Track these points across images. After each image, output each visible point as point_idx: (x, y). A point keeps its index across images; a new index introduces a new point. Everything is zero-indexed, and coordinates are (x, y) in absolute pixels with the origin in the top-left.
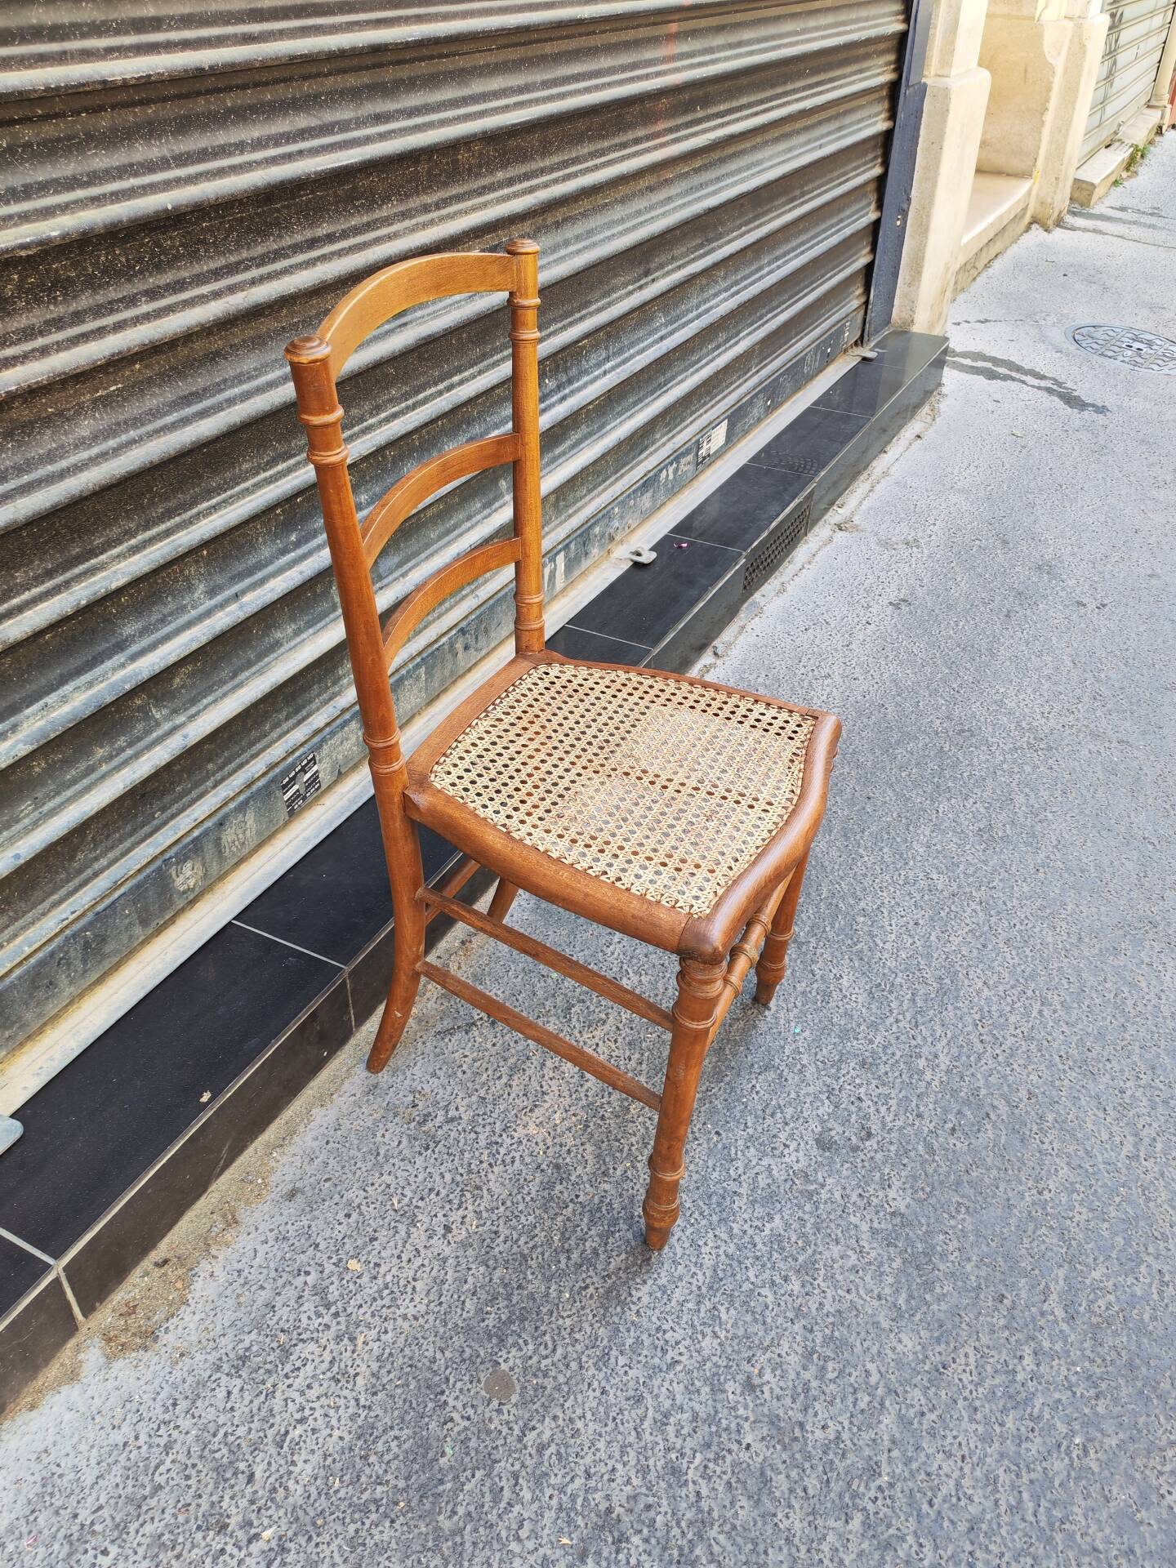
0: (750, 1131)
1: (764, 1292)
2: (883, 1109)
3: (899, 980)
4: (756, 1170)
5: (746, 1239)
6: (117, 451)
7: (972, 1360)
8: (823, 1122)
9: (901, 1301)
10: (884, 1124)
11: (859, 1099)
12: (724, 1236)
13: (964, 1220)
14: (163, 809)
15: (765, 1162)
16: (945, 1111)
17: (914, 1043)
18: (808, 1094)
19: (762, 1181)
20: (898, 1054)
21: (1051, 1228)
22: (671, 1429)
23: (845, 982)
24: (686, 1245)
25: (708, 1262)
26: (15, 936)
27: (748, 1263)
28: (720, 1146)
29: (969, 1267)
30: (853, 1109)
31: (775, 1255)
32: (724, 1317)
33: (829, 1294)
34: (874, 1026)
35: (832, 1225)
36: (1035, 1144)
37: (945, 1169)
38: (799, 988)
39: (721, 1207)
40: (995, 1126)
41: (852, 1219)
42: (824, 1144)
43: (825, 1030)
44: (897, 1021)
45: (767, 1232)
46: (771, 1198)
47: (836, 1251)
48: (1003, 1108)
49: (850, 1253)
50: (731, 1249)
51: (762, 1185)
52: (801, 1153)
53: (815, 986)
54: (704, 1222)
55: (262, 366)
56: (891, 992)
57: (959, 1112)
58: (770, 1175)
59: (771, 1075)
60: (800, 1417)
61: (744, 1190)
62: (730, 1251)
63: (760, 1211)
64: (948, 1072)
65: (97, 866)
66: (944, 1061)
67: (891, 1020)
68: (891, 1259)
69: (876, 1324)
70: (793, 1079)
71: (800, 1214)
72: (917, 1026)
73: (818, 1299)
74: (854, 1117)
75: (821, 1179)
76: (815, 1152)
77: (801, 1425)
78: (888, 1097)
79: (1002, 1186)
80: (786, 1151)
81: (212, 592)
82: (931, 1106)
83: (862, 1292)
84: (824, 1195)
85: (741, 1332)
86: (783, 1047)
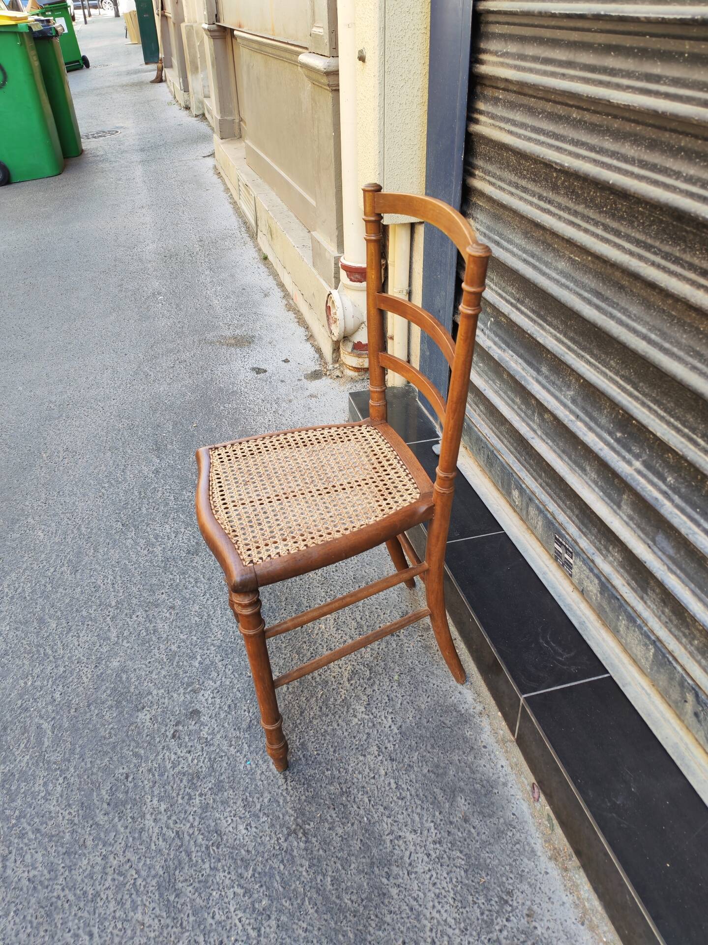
0: (235, 690)
1: (186, 636)
2: (173, 757)
3: (207, 866)
4: (220, 676)
5: (205, 648)
6: (563, 285)
7: (84, 678)
8: (202, 724)
9: (124, 676)
10: (169, 749)
11: (189, 752)
12: (215, 642)
13: (105, 731)
14: (525, 460)
15: (218, 683)
16: (136, 786)
17: (174, 818)
18: (218, 732)
19: (214, 674)
20: (180, 801)
21: (55, 763)
22: (192, 580)
23: (241, 827)
24: (228, 628)
25: (215, 629)
26: (483, 420)
27: (199, 641)
28: (244, 673)
29: (96, 712)
30: (190, 744)
31: (189, 651)
32: (196, 618)
33: (158, 655)
34: (205, 808)
35: (170, 681)
36: (75, 808)
37: (124, 751)
38: (266, 794)
39: (225, 652)
40: (102, 800)
41: (162, 691)
42: (196, 713)
43: (233, 779)
44: (192, 826)
45: (198, 657)
46: (206, 671)
47: (163, 673)
48: (101, 818)
49: (157, 677)
50: (209, 640)
51: (213, 672)
52: (203, 701)
53: (258, 807)
54: (228, 640)
55: (639, 318)
56: (207, 848)
57: (127, 792)
58: (212, 679)
59: (244, 725)
60: (148, 613)
61: (220, 665)
62: (209, 639)
63: (207, 662)
64: (143, 816)
65: (504, 440)
66: (149, 822)
67: (196, 824)
68: (136, 687)
69: (132, 659)
70: (232, 733)
71: (188, 674)
72: (177, 833)
73: (161, 650)
74: (187, 740)
75: (187, 696)
76: (197, 707)
77: (146, 611)
78: (173, 768)
79: (89, 765)
80: (211, 696)
81: (574, 401)
82: (146, 782)
83: (144, 666)
84: (182, 690)
85: (186, 619)
86: (249, 746)
